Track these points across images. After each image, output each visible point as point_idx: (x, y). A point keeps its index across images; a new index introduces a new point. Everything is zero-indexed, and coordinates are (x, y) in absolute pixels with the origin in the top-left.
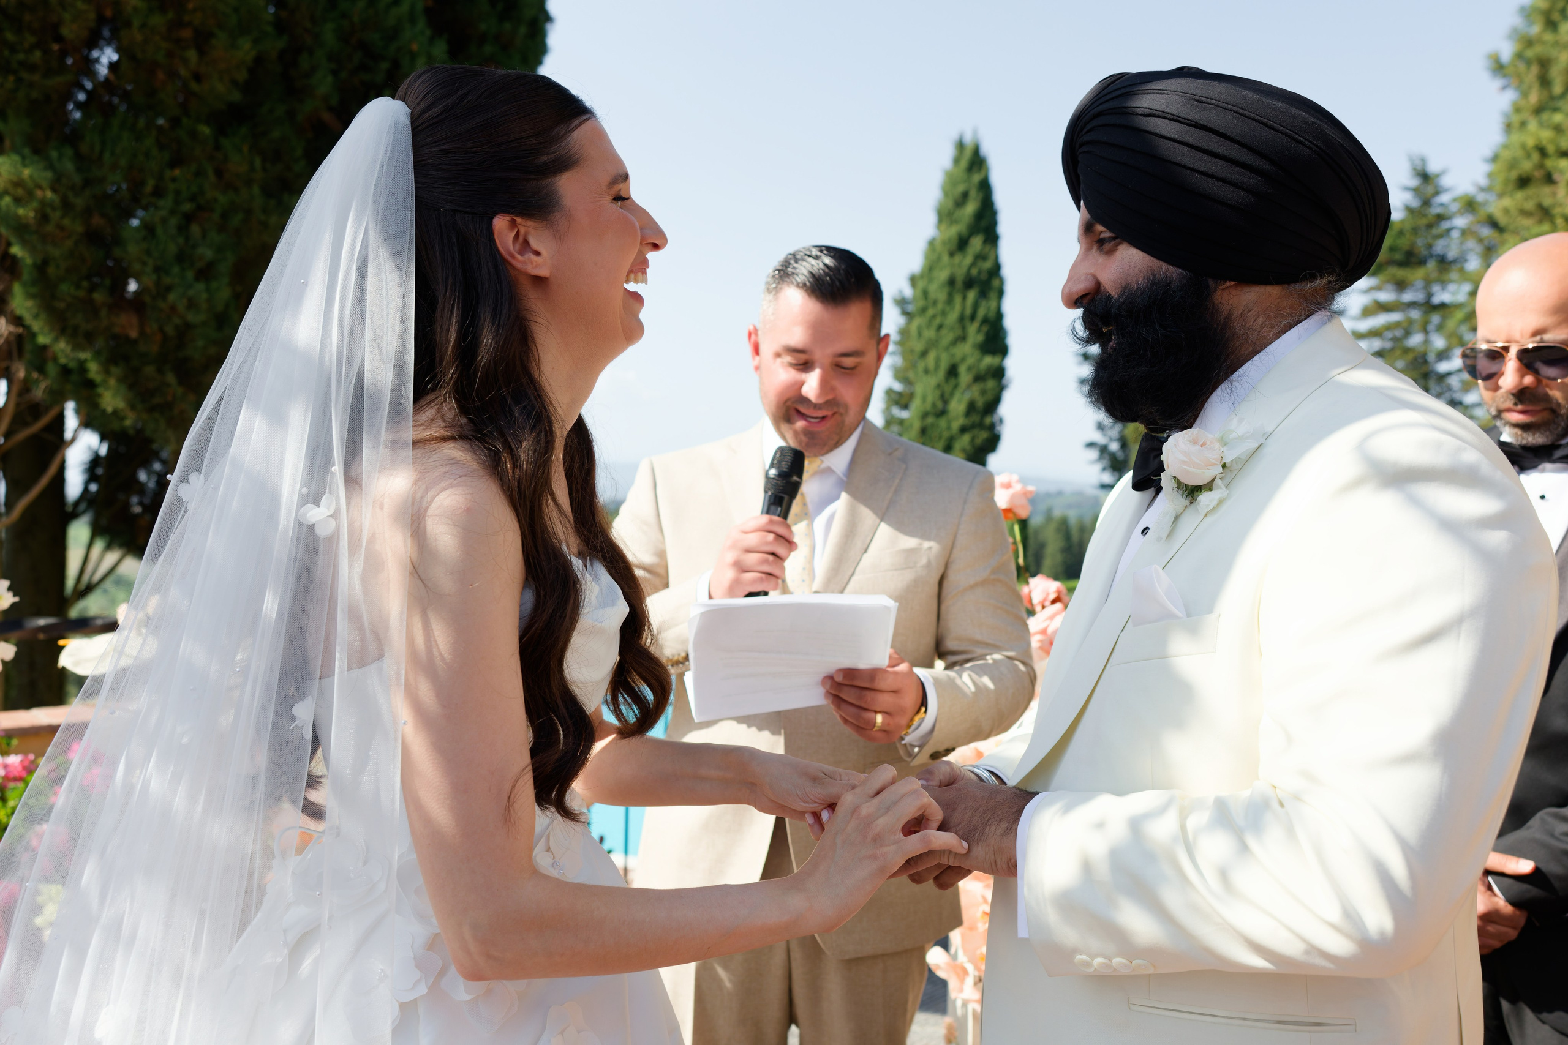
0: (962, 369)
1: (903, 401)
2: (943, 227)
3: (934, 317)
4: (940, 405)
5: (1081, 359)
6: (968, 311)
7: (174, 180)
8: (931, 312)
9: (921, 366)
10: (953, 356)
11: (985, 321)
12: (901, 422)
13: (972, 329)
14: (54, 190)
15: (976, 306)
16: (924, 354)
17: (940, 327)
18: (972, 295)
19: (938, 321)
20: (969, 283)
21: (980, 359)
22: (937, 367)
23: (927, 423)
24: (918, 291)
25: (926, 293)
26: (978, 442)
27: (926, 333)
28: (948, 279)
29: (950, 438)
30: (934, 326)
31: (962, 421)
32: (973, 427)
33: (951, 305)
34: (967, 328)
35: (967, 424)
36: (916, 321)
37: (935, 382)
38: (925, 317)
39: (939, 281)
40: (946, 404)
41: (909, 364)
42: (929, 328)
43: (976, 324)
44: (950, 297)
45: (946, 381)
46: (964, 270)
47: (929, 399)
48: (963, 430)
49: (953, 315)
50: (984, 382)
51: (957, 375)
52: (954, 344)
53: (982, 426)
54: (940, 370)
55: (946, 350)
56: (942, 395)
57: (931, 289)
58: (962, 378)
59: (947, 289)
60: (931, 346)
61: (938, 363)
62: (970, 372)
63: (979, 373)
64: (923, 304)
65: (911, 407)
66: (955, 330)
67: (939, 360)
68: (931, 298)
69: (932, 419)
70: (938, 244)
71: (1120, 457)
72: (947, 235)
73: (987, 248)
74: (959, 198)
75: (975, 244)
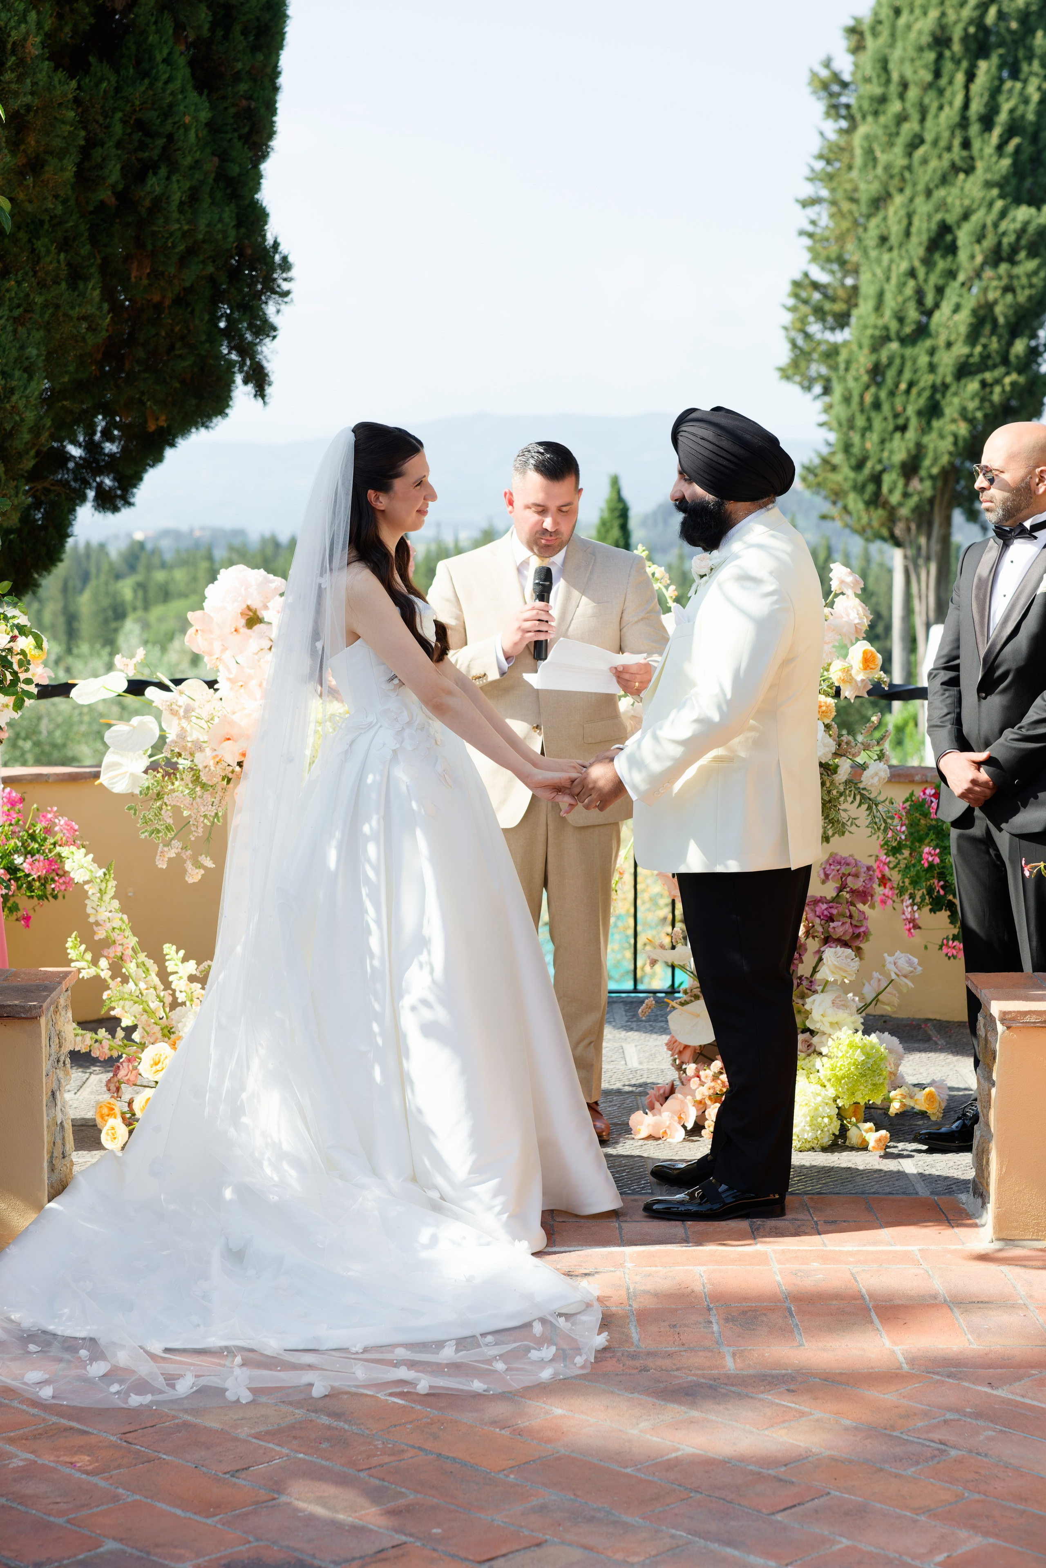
0: (963, 236)
1: (839, 307)
3: (902, 118)
4: (913, 314)
6: (976, 107)
8: (895, 107)
9: (874, 226)
10: (943, 205)
12: (832, 353)
13: (987, 147)
15: (995, 92)
16: (879, 202)
17: (916, 142)
19: (910, 127)
20: (980, 44)
21: (1003, 214)
22: (908, 234)
23: (884, 356)
24: (867, 58)
25: (884, 64)
26: (996, 396)
27: (883, 158)
28: (933, 34)
29: (934, 388)
30: (901, 141)
31: (961, 350)
32: (985, 363)
33: (941, 92)
34: (976, 144)
35: (970, 355)
36: (863, 130)
37: (904, 266)
38: (882, 119)
39: (913, 35)
40: (929, 314)
41: (845, 224)
42: (891, 145)
43: (997, 132)
44: (937, 74)
45: (928, 262)
46: (967, 12)
47: (891, 303)
48: (963, 371)
49: (943, 116)
50: (1012, 262)
51: (952, 249)
52: (944, 180)
53: (1005, 361)
54: (914, 239)
55: (929, 193)
56: (920, 295)
57: (896, 54)
58: (963, 256)
59: (931, 56)
60: (896, 182)
61: (910, 224)
62: (979, 241)
63: (999, 244)
64: (878, 90)
65: (853, 320)
66: (949, 149)
67: (910, 216)
68: (895, 76)
69: (894, 346)
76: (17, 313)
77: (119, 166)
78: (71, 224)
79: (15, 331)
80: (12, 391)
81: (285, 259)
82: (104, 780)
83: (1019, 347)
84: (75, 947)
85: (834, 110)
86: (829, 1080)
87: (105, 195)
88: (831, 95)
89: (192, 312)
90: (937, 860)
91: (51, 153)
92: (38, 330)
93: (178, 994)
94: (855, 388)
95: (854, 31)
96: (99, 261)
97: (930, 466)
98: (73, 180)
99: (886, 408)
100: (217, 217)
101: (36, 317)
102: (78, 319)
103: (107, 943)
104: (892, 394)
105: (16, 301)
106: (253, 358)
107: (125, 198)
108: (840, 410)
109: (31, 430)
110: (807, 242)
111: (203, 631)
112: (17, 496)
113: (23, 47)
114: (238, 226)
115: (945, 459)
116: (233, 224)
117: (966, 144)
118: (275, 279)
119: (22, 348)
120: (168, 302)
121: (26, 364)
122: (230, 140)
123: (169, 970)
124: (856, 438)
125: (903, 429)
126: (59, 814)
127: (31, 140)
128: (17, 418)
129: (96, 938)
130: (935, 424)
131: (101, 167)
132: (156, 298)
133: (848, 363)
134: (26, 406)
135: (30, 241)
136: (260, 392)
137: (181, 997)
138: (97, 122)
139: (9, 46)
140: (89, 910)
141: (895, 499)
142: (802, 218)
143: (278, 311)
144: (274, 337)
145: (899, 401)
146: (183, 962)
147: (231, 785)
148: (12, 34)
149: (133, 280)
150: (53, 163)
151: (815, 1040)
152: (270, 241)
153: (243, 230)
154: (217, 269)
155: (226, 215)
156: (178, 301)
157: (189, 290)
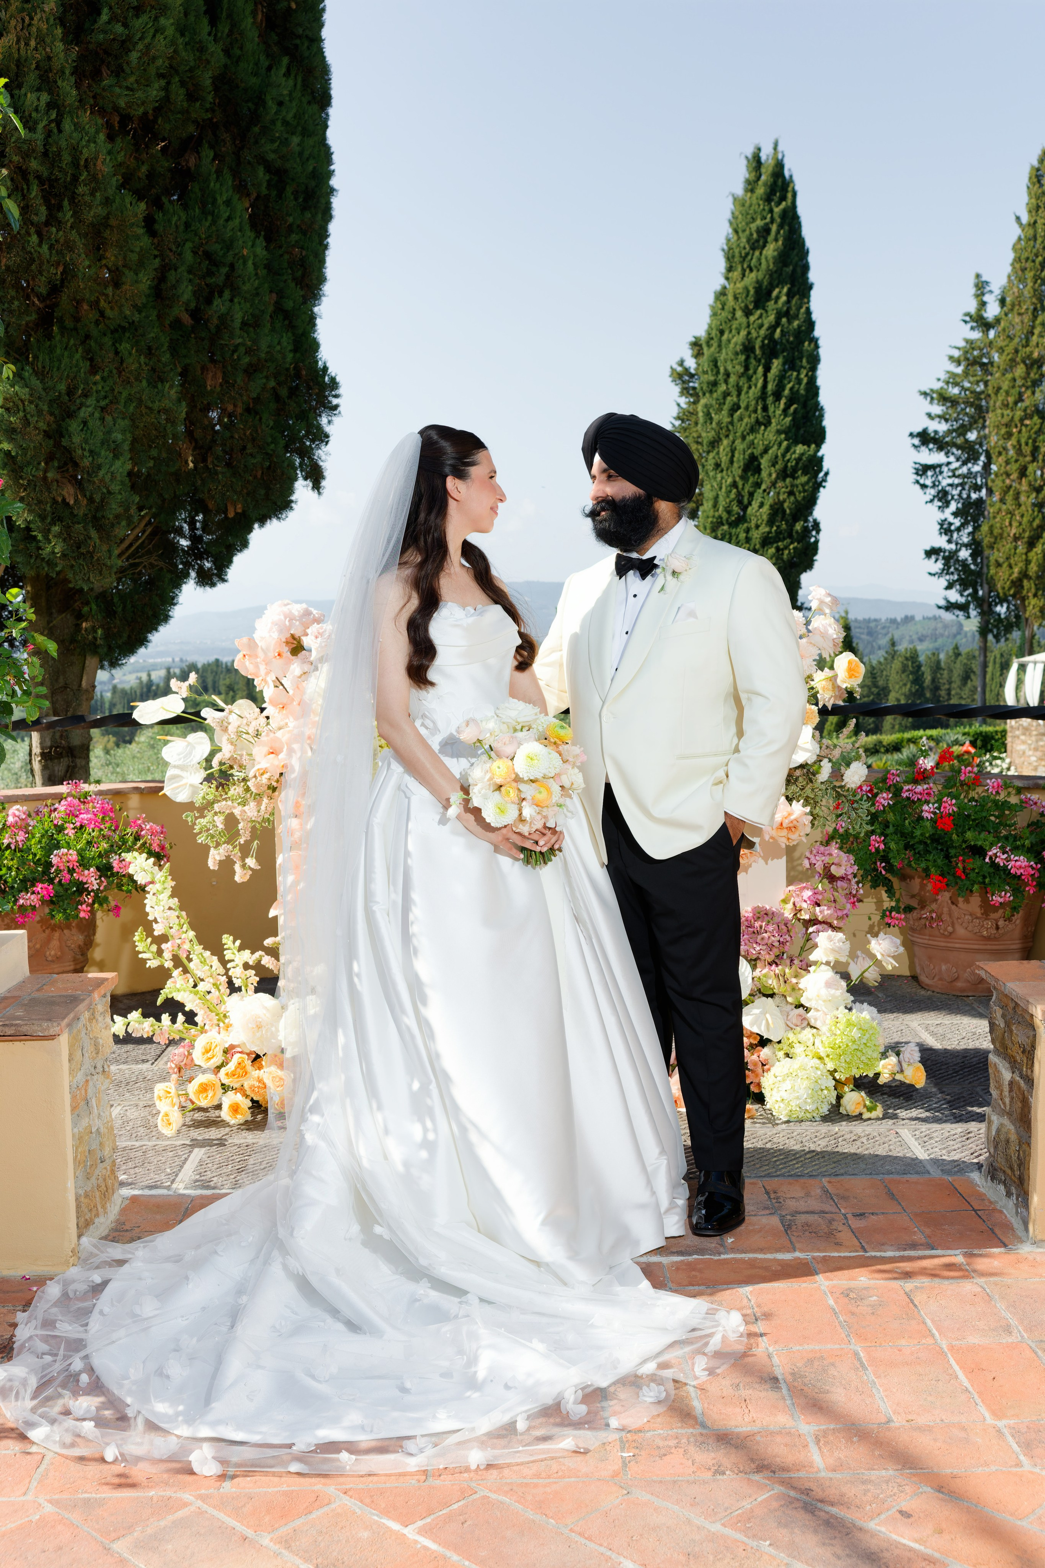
0: (764, 462)
2: (736, 274)
3: (726, 394)
4: (736, 508)
5: (916, 441)
6: (770, 387)
7: (95, 383)
8: (723, 387)
10: (752, 443)
11: (792, 399)
13: (777, 410)
14: (31, 402)
15: (782, 379)
16: (714, 444)
17: (735, 407)
18: (775, 365)
19: (731, 399)
20: (771, 350)
21: (788, 450)
22: (732, 462)
24: (704, 360)
25: (715, 363)
26: (785, 557)
27: (716, 418)
28: (743, 344)
30: (726, 407)
31: (764, 529)
32: (778, 536)
33: (749, 379)
34: (771, 409)
35: (770, 532)
36: (703, 401)
37: (730, 480)
38: (715, 395)
39: (732, 345)
40: (745, 509)
42: (720, 410)
43: (783, 401)
44: (747, 368)
45: (744, 478)
46: (762, 332)
47: (722, 503)
48: (766, 542)
49: (751, 391)
50: (794, 478)
51: (758, 470)
52: (753, 430)
53: (790, 536)
54: (735, 465)
55: (744, 438)
56: (739, 497)
57: (723, 356)
58: (764, 474)
59: (742, 358)
60: (723, 431)
61: (733, 456)
62: (774, 465)
63: (786, 466)
64: (712, 378)
66: (755, 411)
67: (733, 451)
68: (722, 370)
69: (726, 527)
70: (730, 297)
71: (972, 567)
72: (740, 285)
73: (794, 302)
74: (755, 236)
75: (778, 298)
76: (103, 403)
77: (190, 288)
78: (152, 335)
79: (102, 419)
80: (99, 467)
81: (333, 380)
82: (167, 791)
84: (141, 940)
85: (686, 391)
86: (828, 1056)
87: (179, 311)
88: (684, 382)
89: (261, 419)
90: (882, 846)
91: (131, 269)
92: (123, 419)
93: (235, 980)
95: (697, 346)
96: (179, 370)
98: (147, 292)
100: (276, 341)
101: (121, 407)
102: (159, 412)
103: (164, 938)
105: (103, 393)
106: (311, 459)
107: (195, 314)
109: (121, 504)
111: (250, 656)
112: (110, 558)
113: (95, 165)
114: (295, 350)
116: (290, 347)
117: (765, 409)
118: (327, 397)
119: (109, 432)
120: (239, 410)
121: (113, 446)
122: (285, 281)
123: (227, 958)
126: (147, 820)
127: (111, 256)
128: (105, 491)
129: (156, 933)
131: (174, 287)
132: (230, 408)
134: (111, 480)
135: (114, 344)
136: (317, 486)
137: (237, 983)
138: (171, 250)
139: (82, 163)
140: (148, 909)
143: (329, 422)
144: (327, 443)
146: (239, 951)
147: (276, 793)
148: (85, 150)
149: (209, 388)
150: (129, 275)
151: (809, 1015)
152: (320, 364)
153: (298, 355)
154: (279, 384)
155: (284, 341)
156: (248, 410)
157: (257, 400)
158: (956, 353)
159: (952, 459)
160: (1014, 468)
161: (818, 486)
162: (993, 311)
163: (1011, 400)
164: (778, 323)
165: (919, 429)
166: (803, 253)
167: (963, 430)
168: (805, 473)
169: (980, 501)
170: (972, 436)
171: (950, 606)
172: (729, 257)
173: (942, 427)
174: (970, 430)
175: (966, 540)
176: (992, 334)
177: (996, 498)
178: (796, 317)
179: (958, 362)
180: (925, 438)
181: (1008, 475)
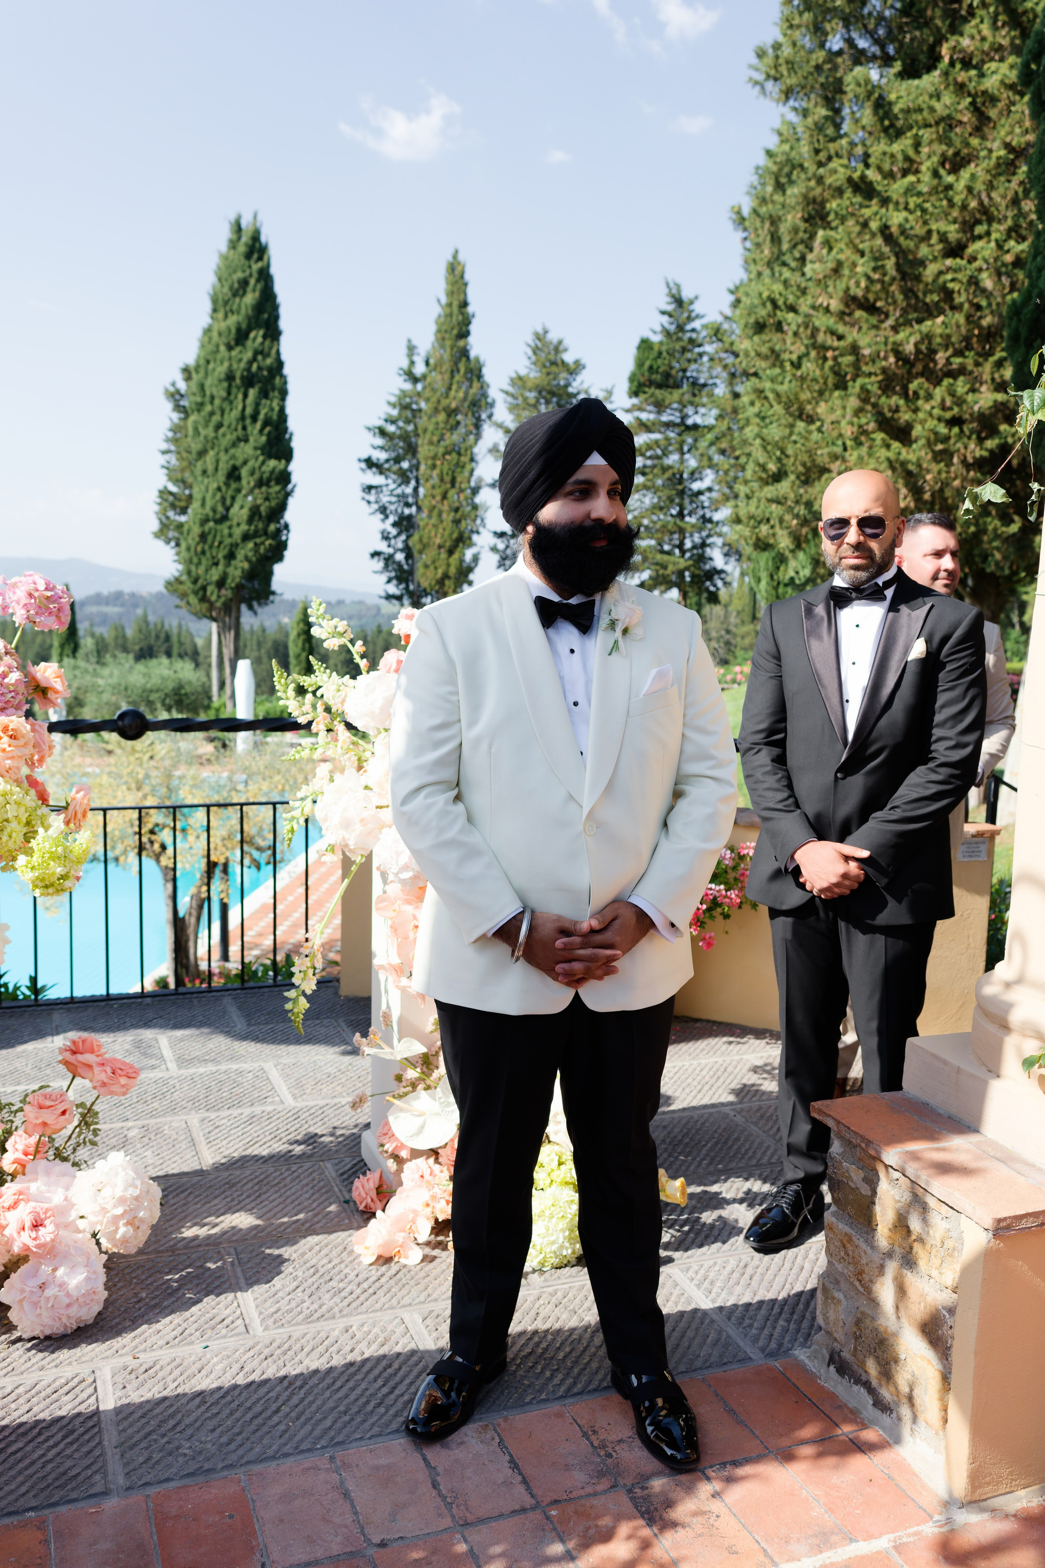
0: (244, 472)
1: (183, 504)
3: (212, 414)
4: (220, 509)
5: (363, 465)
6: (249, 411)
8: (208, 408)
9: (199, 465)
10: (233, 457)
11: (267, 422)
12: (180, 526)
13: (254, 430)
15: (257, 405)
16: (202, 453)
17: (219, 426)
18: (252, 393)
19: (216, 418)
20: (249, 381)
21: (263, 463)
22: (216, 469)
23: (206, 528)
24: (194, 384)
25: (202, 387)
26: (262, 550)
27: (203, 432)
28: (226, 374)
29: (232, 545)
30: (212, 425)
31: (244, 527)
32: (256, 534)
33: (231, 403)
34: (249, 428)
35: (249, 530)
36: (193, 418)
37: (215, 485)
38: (202, 414)
39: (216, 374)
40: (228, 509)
41: (185, 464)
42: (206, 426)
43: (258, 425)
44: (229, 393)
45: (227, 485)
46: (243, 365)
47: (209, 503)
48: (246, 537)
49: (233, 414)
50: (268, 486)
51: (239, 479)
52: (234, 445)
53: (266, 533)
54: (220, 473)
55: (226, 451)
56: (223, 499)
57: (208, 382)
58: (244, 482)
59: (225, 384)
60: (209, 445)
61: (217, 465)
62: (252, 475)
63: (262, 477)
64: (199, 399)
65: (190, 511)
66: (237, 430)
67: (217, 461)
68: (208, 393)
69: (211, 524)
70: (215, 334)
71: (406, 567)
72: (223, 325)
73: (267, 343)
74: (236, 285)
75: (255, 339)
83: (272, 527)
85: (178, 408)
88: (176, 401)
94: (192, 543)
95: (186, 370)
97: (231, 583)
99: (208, 554)
104: (211, 547)
108: (185, 554)
110: (165, 471)
115: (237, 580)
117: (244, 428)
124: (193, 568)
125: (216, 564)
130: (233, 563)
133: (189, 532)
141: (214, 598)
142: (162, 459)
145: (214, 551)
158: (393, 399)
159: (390, 481)
160: (438, 492)
161: (288, 495)
162: (420, 369)
163: (435, 439)
164: (254, 359)
165: (365, 456)
166: (275, 307)
167: (398, 460)
168: (277, 483)
169: (410, 517)
170: (405, 465)
171: (389, 597)
172: (214, 301)
173: (381, 456)
174: (404, 459)
175: (400, 545)
176: (419, 387)
177: (424, 515)
178: (268, 355)
179: (394, 406)
180: (370, 463)
181: (433, 497)
